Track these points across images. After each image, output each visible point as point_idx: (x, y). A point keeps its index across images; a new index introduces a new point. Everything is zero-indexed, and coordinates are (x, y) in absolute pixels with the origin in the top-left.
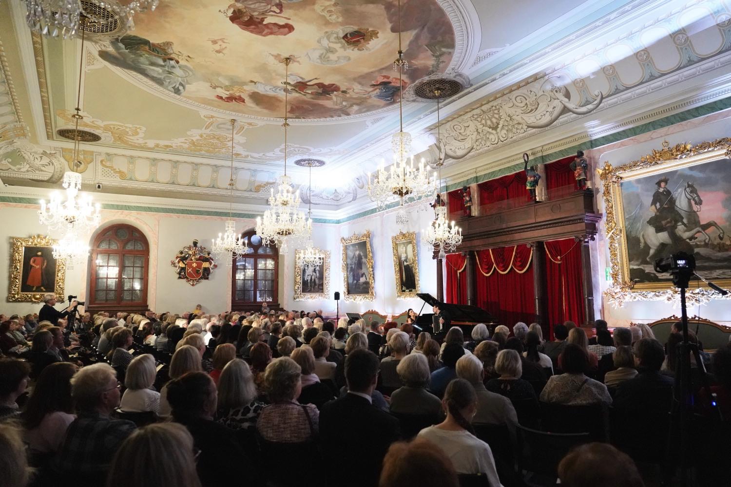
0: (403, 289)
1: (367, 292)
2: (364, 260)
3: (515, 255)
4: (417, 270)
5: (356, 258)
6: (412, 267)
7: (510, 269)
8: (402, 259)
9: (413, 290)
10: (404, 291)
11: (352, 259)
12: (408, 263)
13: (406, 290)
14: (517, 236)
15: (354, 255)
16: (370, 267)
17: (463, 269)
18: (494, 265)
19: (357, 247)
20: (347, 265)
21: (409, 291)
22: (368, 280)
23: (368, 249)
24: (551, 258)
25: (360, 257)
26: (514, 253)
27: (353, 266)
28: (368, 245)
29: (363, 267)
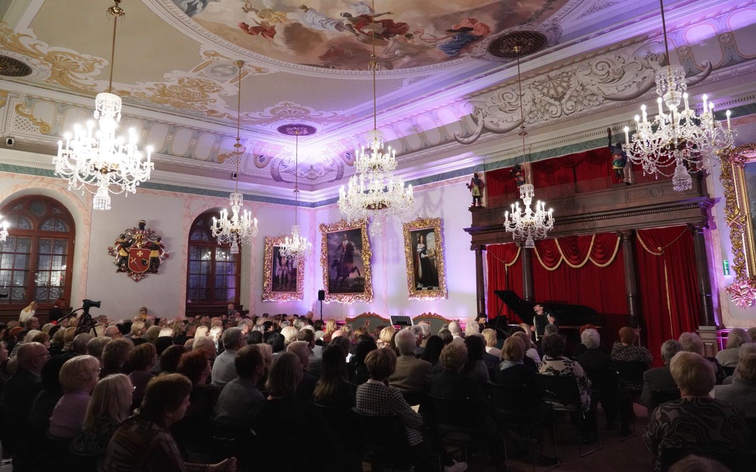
0: (418, 287)
1: (362, 291)
2: (356, 251)
3: (594, 245)
4: (442, 264)
5: (343, 248)
6: (433, 261)
7: (586, 263)
8: (418, 250)
9: (434, 288)
10: (420, 289)
11: (337, 250)
12: (427, 255)
13: (423, 288)
14: (600, 223)
15: (341, 245)
16: (366, 260)
17: (514, 262)
18: (563, 257)
19: (345, 235)
20: (329, 257)
21: (429, 289)
22: (362, 275)
23: (365, 237)
24: (646, 248)
25: (349, 247)
26: (592, 243)
27: (339, 259)
28: (364, 234)
29: (355, 259)
